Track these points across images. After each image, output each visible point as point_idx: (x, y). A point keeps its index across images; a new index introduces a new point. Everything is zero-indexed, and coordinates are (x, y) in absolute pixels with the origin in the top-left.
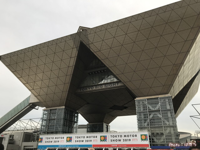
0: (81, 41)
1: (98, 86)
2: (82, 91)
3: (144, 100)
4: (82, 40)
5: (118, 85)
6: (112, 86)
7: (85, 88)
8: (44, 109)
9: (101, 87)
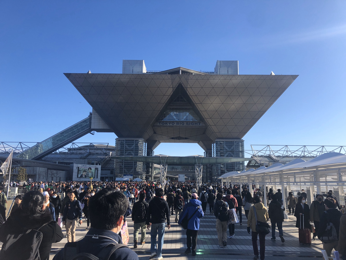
0: (180, 83)
1: (179, 123)
5: (200, 125)
6: (194, 125)
7: (165, 123)
8: (117, 138)
9: (183, 124)
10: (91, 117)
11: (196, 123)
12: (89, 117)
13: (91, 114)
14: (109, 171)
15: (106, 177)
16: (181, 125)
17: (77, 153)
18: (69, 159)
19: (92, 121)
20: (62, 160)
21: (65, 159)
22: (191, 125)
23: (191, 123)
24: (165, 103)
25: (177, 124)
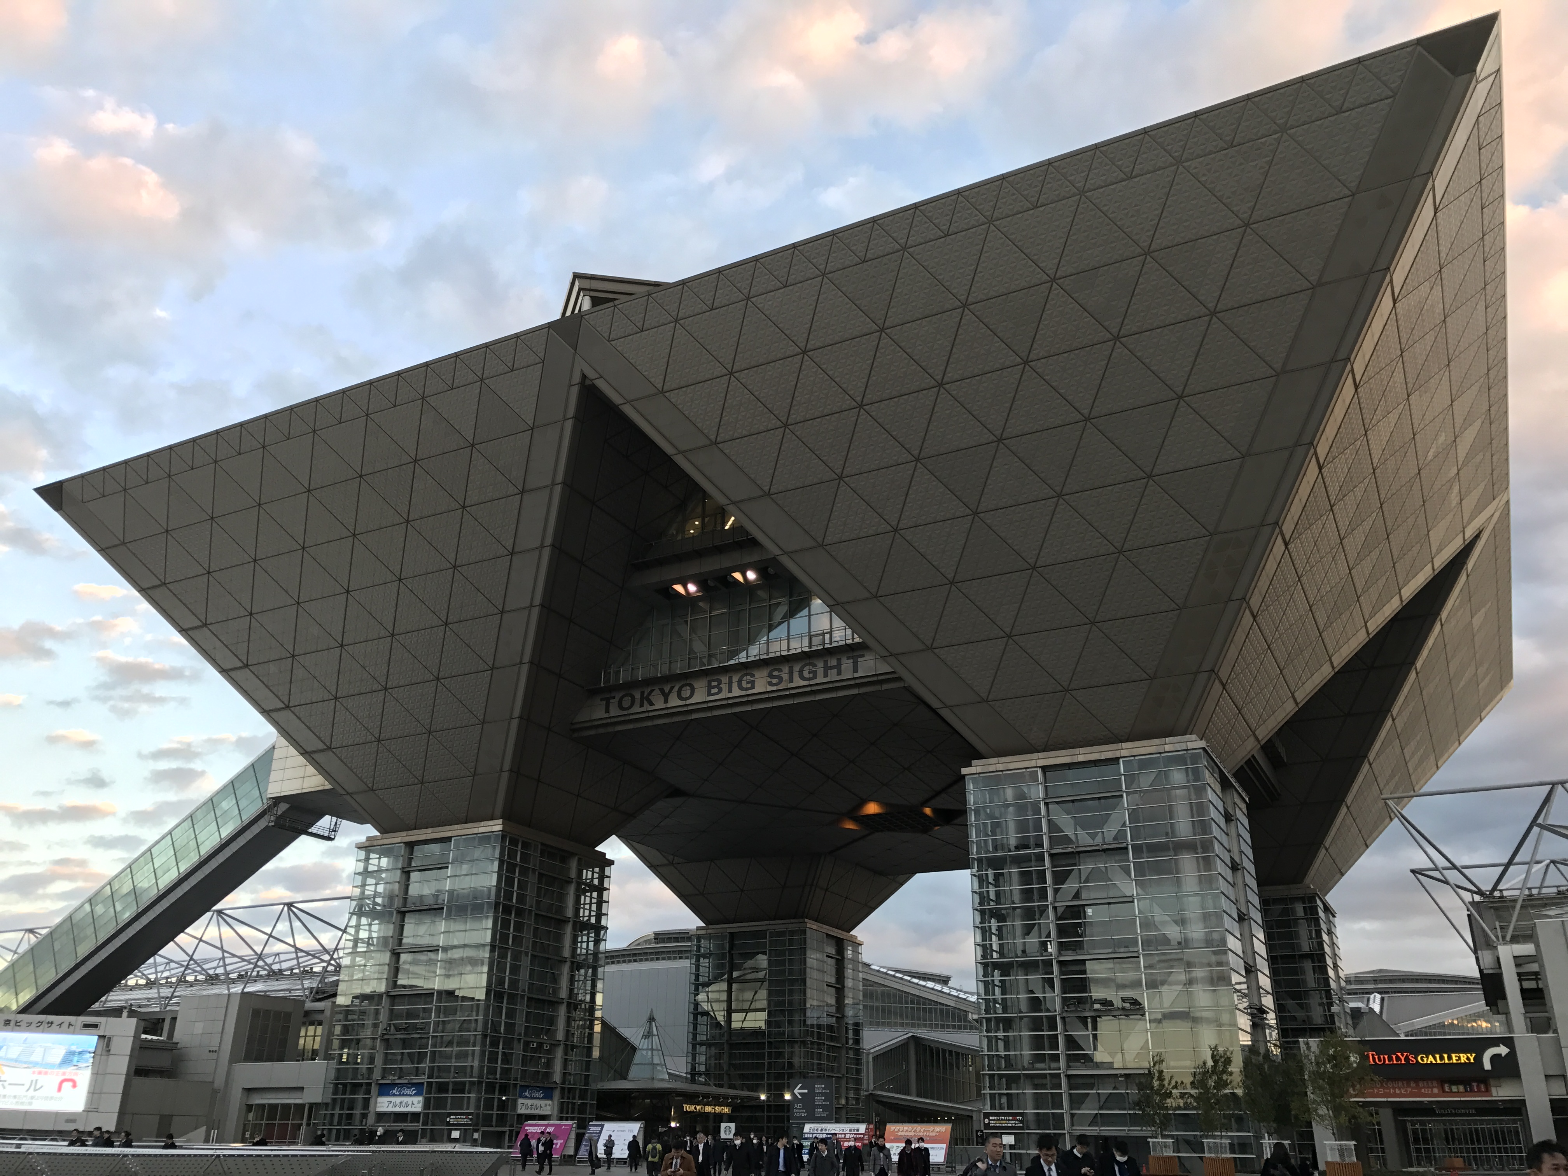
0: (584, 376)
1: (725, 680)
4: (591, 374)
5: (855, 670)
6: (820, 679)
7: (637, 696)
8: (369, 839)
9: (744, 684)
11: (835, 662)
16: (736, 692)
22: (798, 682)
25: (709, 694)
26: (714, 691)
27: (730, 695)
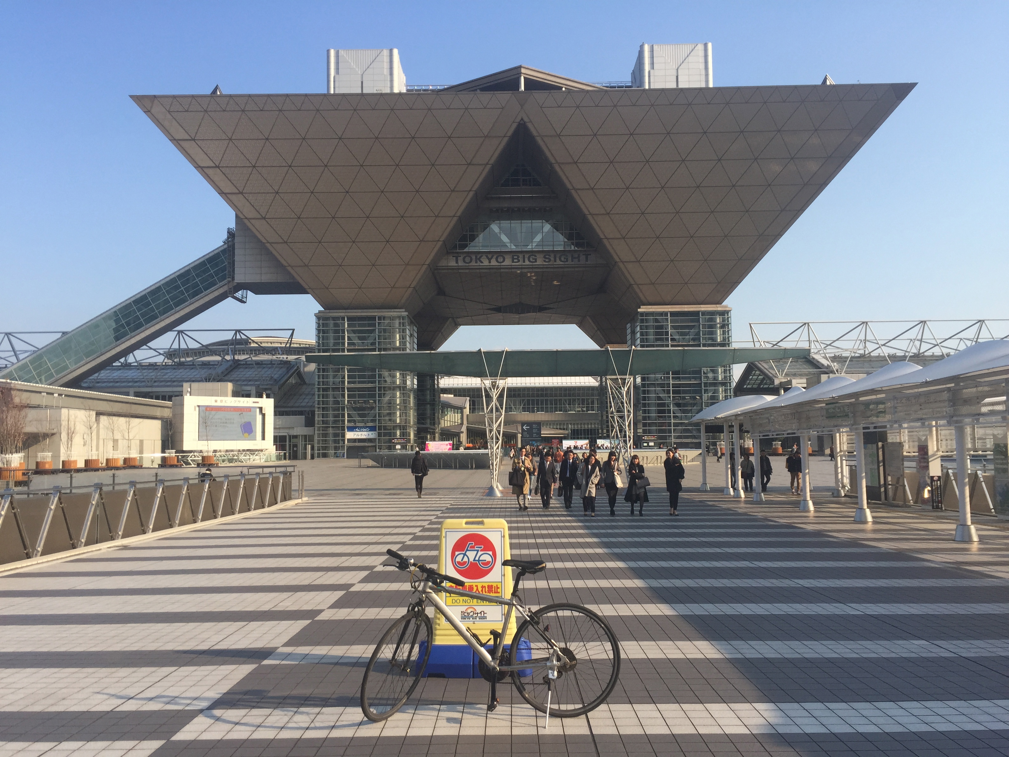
0: (522, 119)
1: (521, 256)
2: (461, 263)
3: (661, 314)
4: (526, 119)
5: (587, 260)
6: (570, 262)
7: (474, 257)
8: (320, 312)
9: (531, 260)
10: (234, 245)
11: (577, 256)
12: (226, 246)
13: (231, 234)
14: (301, 419)
15: (290, 436)
16: (527, 262)
17: (193, 365)
18: (168, 381)
19: (236, 258)
20: (147, 387)
21: (155, 382)
22: (558, 262)
23: (558, 256)
24: (474, 189)
25: (513, 262)
26: (515, 261)
27: (524, 264)
